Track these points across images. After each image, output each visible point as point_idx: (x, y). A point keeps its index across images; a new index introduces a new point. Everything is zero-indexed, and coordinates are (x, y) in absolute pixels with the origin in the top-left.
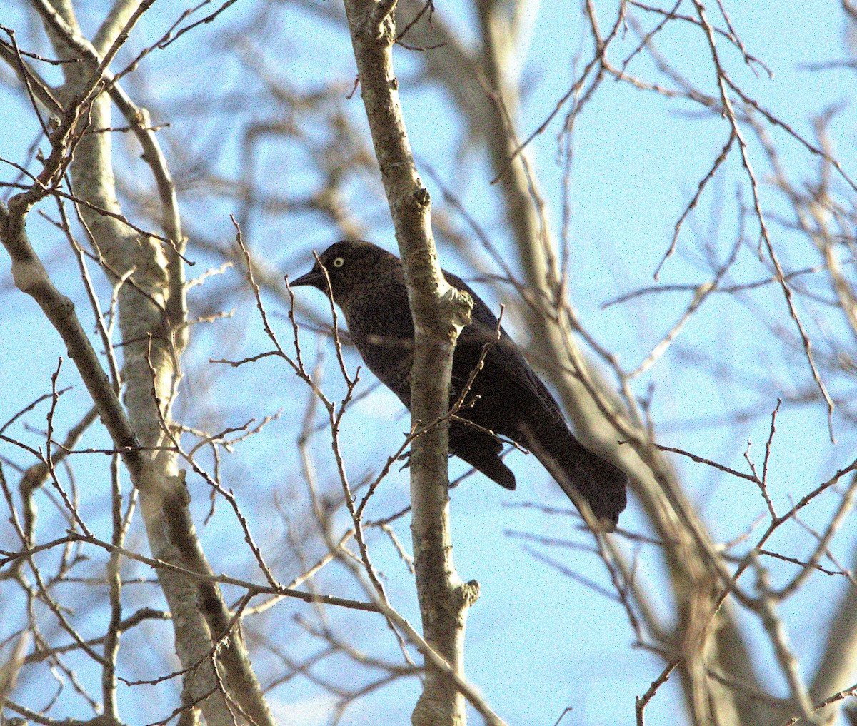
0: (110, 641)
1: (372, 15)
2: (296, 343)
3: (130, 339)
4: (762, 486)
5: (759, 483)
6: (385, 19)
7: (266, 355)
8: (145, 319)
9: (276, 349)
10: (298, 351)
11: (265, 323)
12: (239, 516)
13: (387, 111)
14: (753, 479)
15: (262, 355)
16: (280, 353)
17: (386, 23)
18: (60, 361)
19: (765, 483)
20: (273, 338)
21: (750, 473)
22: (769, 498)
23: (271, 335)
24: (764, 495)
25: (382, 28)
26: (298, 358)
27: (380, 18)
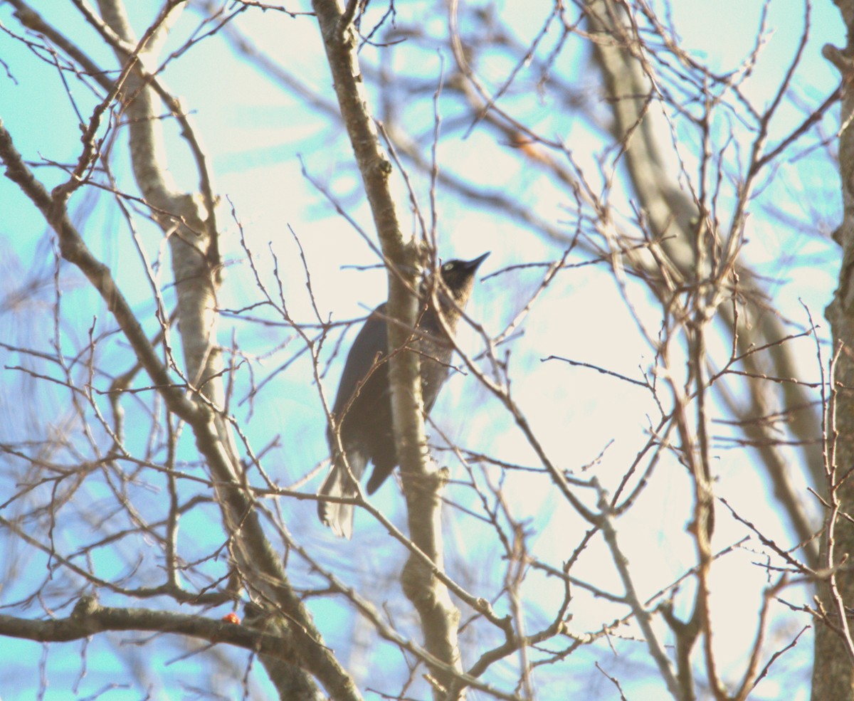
0: (171, 523)
1: (338, 26)
2: (281, 295)
3: (180, 278)
4: (653, 390)
5: (651, 388)
6: (348, 27)
7: (260, 304)
8: (191, 263)
9: (267, 300)
10: (283, 301)
11: (258, 279)
12: (241, 435)
13: (355, 100)
14: (647, 385)
15: (256, 305)
16: (270, 303)
17: (350, 31)
18: (95, 319)
19: (656, 388)
20: (264, 291)
21: (644, 381)
22: (659, 400)
23: (263, 288)
24: (655, 397)
25: (346, 35)
26: (284, 307)
27: (344, 27)
